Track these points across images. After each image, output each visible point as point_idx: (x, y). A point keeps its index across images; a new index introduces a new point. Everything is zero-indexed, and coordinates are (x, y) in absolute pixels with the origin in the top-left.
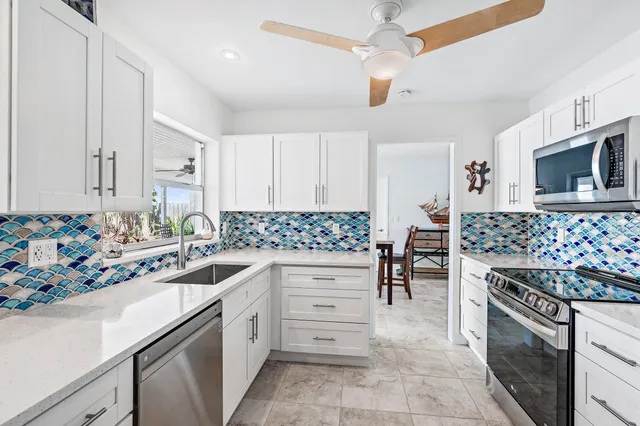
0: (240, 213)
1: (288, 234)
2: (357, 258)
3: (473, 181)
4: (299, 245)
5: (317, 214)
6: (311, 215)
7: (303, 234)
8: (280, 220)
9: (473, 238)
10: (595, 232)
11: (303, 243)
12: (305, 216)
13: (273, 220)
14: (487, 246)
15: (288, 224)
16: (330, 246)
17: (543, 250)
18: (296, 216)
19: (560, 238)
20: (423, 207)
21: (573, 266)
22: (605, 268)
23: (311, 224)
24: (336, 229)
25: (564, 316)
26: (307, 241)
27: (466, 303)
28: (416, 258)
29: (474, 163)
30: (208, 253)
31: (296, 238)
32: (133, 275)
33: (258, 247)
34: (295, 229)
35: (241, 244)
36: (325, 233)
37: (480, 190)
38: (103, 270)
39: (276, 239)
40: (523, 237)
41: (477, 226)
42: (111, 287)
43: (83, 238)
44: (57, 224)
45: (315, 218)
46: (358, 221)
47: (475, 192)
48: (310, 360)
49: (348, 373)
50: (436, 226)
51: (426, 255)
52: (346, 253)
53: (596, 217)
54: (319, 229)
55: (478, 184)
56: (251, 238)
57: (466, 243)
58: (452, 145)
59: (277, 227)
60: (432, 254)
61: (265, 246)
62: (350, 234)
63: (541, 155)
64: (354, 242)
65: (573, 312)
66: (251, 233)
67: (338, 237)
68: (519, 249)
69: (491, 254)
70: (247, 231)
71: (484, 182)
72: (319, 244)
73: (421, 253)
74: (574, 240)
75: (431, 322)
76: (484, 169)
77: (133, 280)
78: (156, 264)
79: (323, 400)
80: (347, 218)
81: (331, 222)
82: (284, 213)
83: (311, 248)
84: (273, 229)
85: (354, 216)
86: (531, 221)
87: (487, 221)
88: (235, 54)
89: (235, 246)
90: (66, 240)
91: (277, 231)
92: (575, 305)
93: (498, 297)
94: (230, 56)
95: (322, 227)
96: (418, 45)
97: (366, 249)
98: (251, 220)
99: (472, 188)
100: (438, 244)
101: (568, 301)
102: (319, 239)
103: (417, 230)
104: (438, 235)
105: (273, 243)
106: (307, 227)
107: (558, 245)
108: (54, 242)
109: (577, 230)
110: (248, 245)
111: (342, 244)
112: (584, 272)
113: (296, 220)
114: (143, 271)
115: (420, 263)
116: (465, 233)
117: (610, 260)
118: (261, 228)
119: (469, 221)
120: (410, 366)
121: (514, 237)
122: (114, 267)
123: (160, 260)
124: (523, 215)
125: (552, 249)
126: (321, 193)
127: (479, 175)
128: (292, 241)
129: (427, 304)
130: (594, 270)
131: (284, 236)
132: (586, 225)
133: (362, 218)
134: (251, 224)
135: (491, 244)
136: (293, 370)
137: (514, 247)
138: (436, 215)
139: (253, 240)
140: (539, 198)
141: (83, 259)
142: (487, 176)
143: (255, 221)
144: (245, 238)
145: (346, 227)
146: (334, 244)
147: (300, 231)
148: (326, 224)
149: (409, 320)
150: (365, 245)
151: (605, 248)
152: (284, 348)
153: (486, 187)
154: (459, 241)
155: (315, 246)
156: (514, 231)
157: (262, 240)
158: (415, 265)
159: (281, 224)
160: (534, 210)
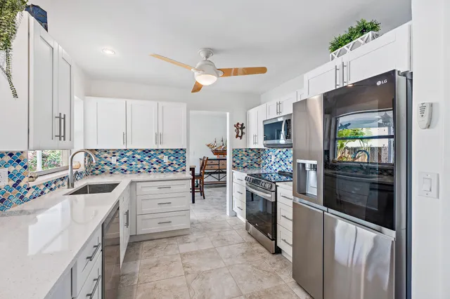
0: (96, 150)
1: (134, 163)
2: (179, 175)
3: (238, 133)
4: (142, 170)
5: (154, 150)
6: (150, 151)
7: (144, 163)
8: (128, 154)
9: (238, 162)
10: (284, 156)
11: (144, 169)
12: (146, 152)
13: (122, 154)
14: (244, 165)
15: (134, 157)
16: (162, 170)
17: (267, 166)
18: (139, 151)
19: (273, 160)
20: (208, 146)
21: (277, 172)
22: (287, 171)
23: (149, 157)
24: (166, 159)
25: (274, 189)
26: (147, 167)
27: (235, 194)
28: (205, 176)
29: (238, 124)
30: (79, 178)
31: (139, 166)
32: (42, 193)
33: (111, 173)
34: (139, 160)
35: (97, 172)
36: (159, 162)
37: (241, 137)
38: (28, 189)
39: (124, 167)
40: (259, 160)
41: (240, 155)
42: (32, 200)
43: (19, 167)
44: (7, 158)
45: (152, 153)
46: (179, 154)
47: (239, 138)
48: (155, 237)
49: (178, 239)
50: (216, 157)
51: (210, 174)
52: (172, 173)
53: (284, 150)
54: (155, 160)
55: (240, 134)
56: (106, 167)
57: (235, 164)
58: (228, 114)
59: (125, 159)
60: (214, 173)
61: (117, 172)
62: (174, 162)
63: (265, 124)
64: (177, 166)
65: (276, 186)
66: (106, 164)
67: (167, 164)
68: (257, 166)
69: (246, 169)
70: (103, 162)
71: (242, 133)
72: (155, 168)
73: (208, 173)
74: (277, 160)
75: (217, 209)
76: (242, 128)
77: (42, 196)
78: (53, 186)
79: (169, 253)
80: (173, 152)
81: (162, 155)
82: (131, 150)
83: (150, 172)
84: (123, 160)
85: (177, 151)
86: (262, 153)
87: (244, 153)
88: (112, 51)
89: (93, 173)
90: (12, 169)
91: (125, 162)
92: (277, 184)
93: (251, 187)
94: (109, 52)
95: (157, 158)
96: (221, 73)
97: (184, 170)
98: (106, 155)
99: (237, 136)
100: (217, 167)
101: (275, 183)
102: (155, 166)
103: (208, 159)
104: (217, 162)
105: (123, 169)
106: (147, 158)
107: (272, 163)
108: (7, 170)
109: (278, 156)
110: (103, 172)
111: (170, 168)
112: (281, 173)
113: (139, 154)
114: (47, 190)
115: (207, 179)
116: (235, 159)
117: (289, 167)
118: (113, 160)
119: (236, 153)
120: (210, 230)
121: (255, 160)
122: (33, 187)
123: (55, 183)
124: (259, 149)
125: (270, 165)
126: (159, 138)
127: (240, 129)
128: (136, 168)
129: (214, 200)
130: (284, 172)
131: (131, 165)
132: (281, 153)
133: (181, 152)
134: (106, 158)
135: (246, 164)
136: (146, 244)
137: (255, 165)
138: (216, 150)
139: (107, 168)
140: (265, 142)
141: (19, 181)
142: (244, 130)
143: (109, 156)
144: (100, 167)
145: (172, 158)
146: (165, 168)
147: (142, 161)
148: (159, 157)
149: (206, 209)
150: (183, 168)
151: (287, 163)
152: (139, 233)
153: (243, 136)
154: (232, 163)
155: (152, 170)
156: (255, 157)
157: (114, 168)
158: (205, 180)
159: (128, 157)
160: (264, 147)
